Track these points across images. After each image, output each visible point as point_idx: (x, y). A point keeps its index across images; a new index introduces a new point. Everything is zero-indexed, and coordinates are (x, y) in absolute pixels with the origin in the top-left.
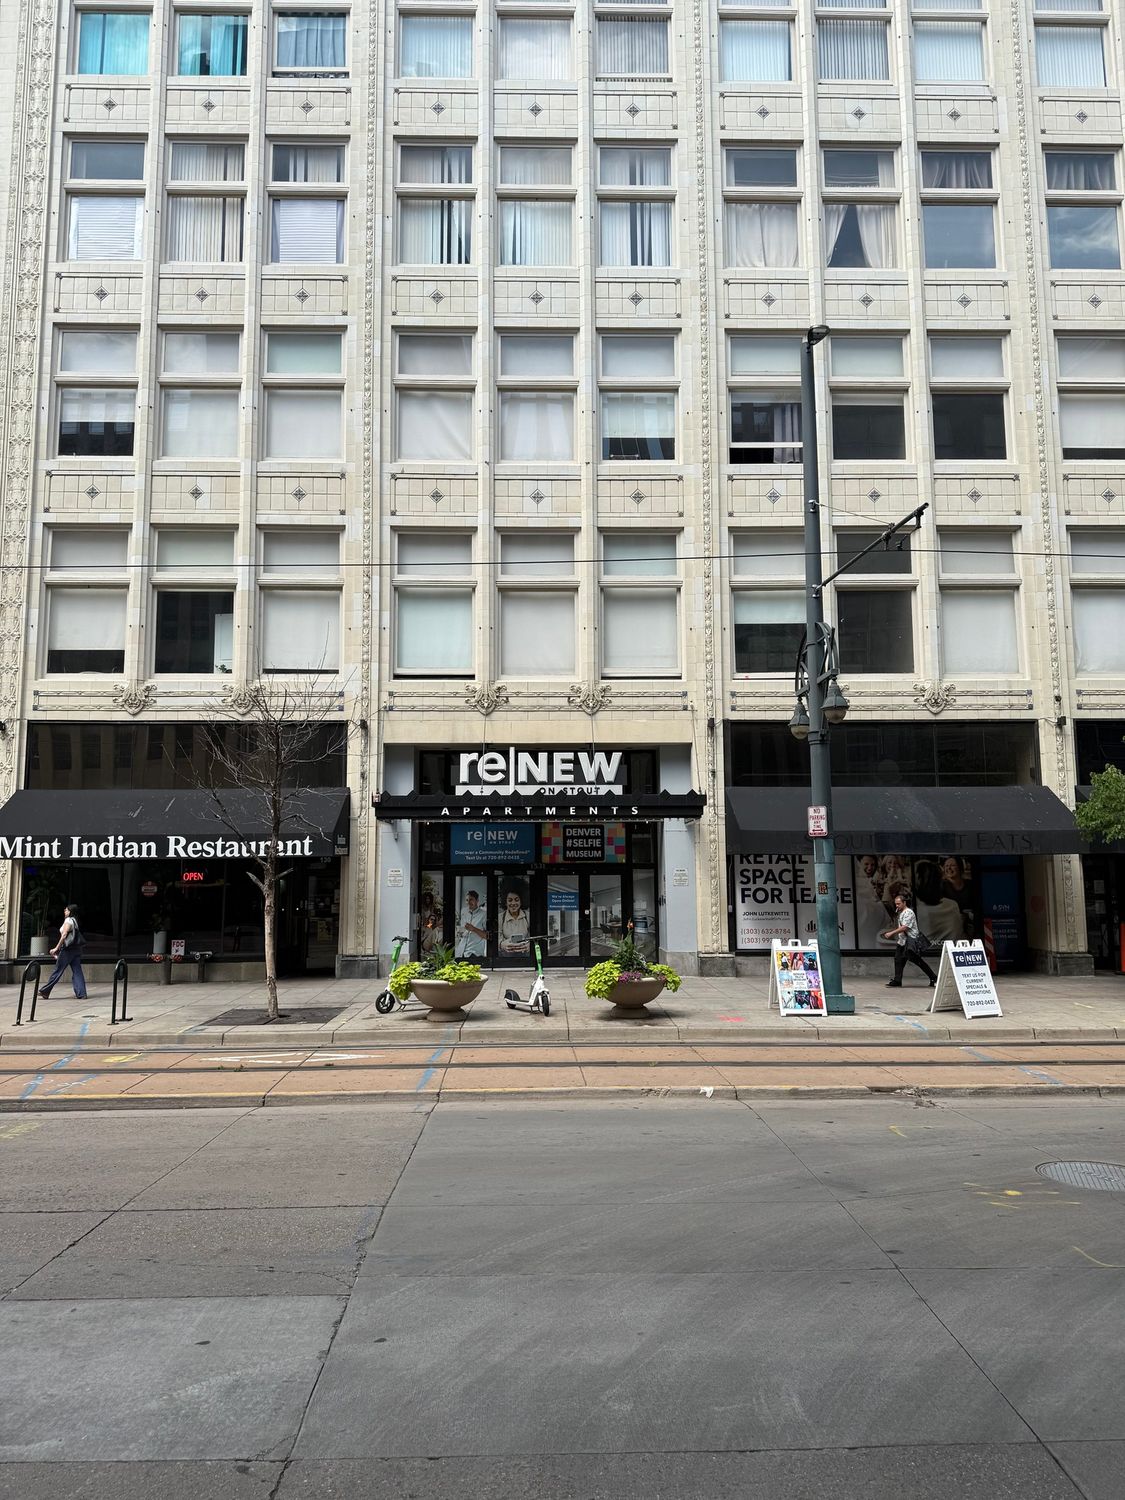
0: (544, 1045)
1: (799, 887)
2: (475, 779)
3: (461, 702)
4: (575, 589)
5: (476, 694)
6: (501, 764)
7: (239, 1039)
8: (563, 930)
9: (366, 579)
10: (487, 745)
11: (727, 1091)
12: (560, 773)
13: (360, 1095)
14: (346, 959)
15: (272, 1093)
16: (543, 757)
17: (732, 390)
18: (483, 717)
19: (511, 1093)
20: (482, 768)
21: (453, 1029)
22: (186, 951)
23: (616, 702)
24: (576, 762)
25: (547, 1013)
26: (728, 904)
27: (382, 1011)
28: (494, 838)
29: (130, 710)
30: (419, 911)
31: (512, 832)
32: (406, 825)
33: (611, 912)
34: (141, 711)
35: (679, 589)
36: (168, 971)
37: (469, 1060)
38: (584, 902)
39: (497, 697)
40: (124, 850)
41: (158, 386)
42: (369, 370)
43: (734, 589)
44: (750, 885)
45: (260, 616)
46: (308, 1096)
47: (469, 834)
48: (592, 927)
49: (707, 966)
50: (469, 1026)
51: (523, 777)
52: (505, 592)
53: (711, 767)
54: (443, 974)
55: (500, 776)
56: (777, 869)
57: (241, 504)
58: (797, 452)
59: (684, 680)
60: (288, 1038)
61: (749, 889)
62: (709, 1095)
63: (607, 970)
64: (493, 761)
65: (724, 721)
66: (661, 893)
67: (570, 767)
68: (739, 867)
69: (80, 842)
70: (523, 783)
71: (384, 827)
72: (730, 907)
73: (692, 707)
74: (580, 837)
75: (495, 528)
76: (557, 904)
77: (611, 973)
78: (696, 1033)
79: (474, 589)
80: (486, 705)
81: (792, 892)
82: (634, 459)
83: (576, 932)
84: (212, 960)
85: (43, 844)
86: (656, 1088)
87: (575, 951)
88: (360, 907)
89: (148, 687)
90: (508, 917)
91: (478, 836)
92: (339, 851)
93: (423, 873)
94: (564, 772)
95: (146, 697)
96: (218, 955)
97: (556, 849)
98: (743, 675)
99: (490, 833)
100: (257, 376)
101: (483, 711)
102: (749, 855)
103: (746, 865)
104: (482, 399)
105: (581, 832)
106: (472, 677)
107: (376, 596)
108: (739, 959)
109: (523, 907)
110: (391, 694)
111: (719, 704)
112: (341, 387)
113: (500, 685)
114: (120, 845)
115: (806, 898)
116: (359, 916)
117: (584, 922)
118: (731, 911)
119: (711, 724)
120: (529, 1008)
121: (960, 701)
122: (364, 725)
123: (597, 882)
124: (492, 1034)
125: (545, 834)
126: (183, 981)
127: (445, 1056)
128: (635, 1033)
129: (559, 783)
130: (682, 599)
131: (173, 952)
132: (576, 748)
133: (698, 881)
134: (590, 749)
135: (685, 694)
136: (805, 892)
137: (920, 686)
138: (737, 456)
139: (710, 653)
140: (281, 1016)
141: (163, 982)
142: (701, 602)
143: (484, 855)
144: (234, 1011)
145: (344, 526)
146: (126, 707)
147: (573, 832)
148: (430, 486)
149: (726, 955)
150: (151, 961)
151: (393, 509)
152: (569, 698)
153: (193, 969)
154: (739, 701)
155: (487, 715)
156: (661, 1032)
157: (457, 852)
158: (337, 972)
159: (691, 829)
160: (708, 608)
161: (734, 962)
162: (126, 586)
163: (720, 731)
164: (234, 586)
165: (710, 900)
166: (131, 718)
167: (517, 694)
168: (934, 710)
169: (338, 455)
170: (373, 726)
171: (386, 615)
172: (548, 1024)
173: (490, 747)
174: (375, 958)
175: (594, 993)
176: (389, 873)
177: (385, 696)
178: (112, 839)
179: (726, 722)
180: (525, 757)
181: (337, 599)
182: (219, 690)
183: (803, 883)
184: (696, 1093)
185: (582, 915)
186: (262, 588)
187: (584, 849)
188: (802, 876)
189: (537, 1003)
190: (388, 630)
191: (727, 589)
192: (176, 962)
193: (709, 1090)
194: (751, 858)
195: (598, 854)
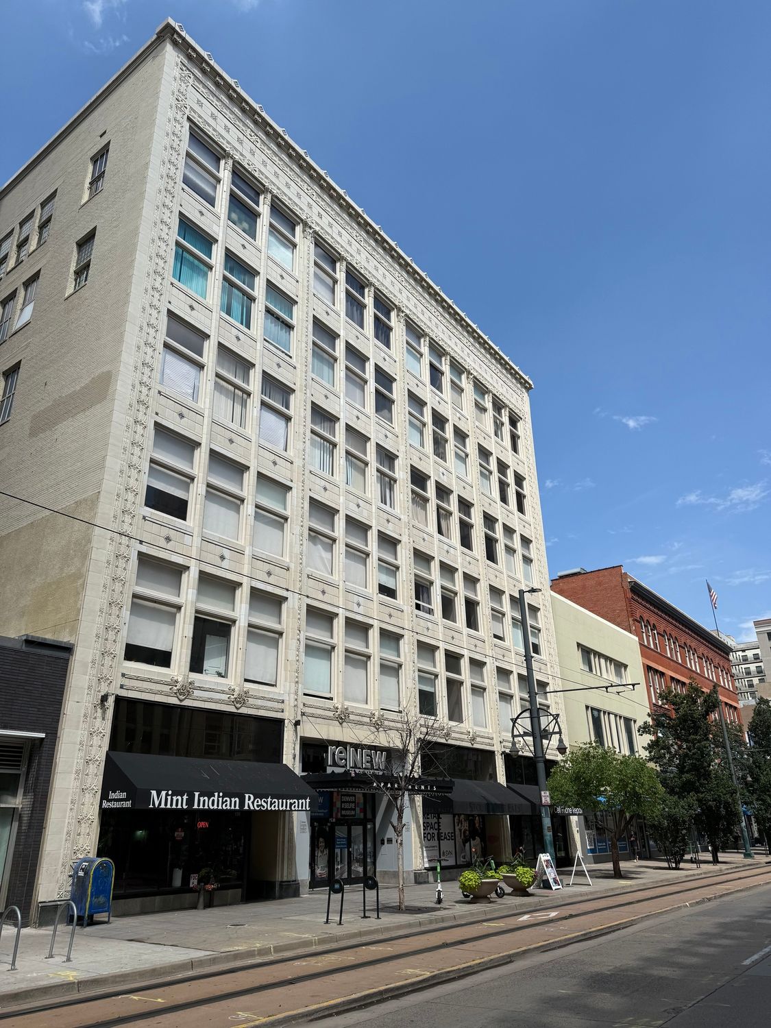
2: (334, 763)
3: (331, 714)
4: (370, 657)
5: (338, 711)
6: (344, 754)
8: (341, 862)
9: (298, 632)
10: (341, 742)
17: (415, 575)
18: (340, 725)
20: (337, 756)
23: (384, 723)
24: (371, 756)
29: (180, 697)
34: (186, 698)
35: (401, 667)
39: (346, 713)
40: (223, 803)
41: (207, 484)
42: (303, 516)
51: (352, 763)
52: (349, 654)
55: (343, 763)
56: (433, 822)
61: (425, 833)
64: (341, 752)
65: (420, 739)
67: (369, 758)
69: (199, 796)
73: (410, 730)
75: (347, 617)
76: (339, 845)
79: (334, 648)
80: (343, 717)
81: (438, 834)
82: (387, 596)
83: (346, 863)
85: (178, 797)
88: (290, 847)
89: (191, 681)
90: (319, 854)
94: (366, 762)
95: (190, 689)
97: (338, 809)
100: (253, 498)
101: (340, 721)
103: (424, 820)
104: (340, 547)
105: (347, 799)
106: (331, 699)
107: (302, 643)
109: (326, 848)
110: (304, 705)
111: (418, 730)
112: (286, 519)
113: (347, 707)
114: (220, 799)
116: (290, 853)
119: (416, 741)
121: (477, 739)
122: (298, 723)
125: (334, 798)
130: (403, 672)
132: (370, 748)
134: (375, 749)
135: (407, 722)
137: (464, 730)
138: (417, 607)
142: (412, 675)
145: (285, 597)
146: (178, 694)
147: (344, 798)
148: (321, 586)
151: (308, 594)
152: (370, 718)
154: (422, 729)
155: (342, 724)
158: (277, 894)
160: (414, 679)
161: (427, 875)
162: (179, 608)
164: (234, 622)
165: (418, 840)
166: (179, 703)
167: (350, 713)
168: (472, 743)
169: (286, 557)
171: (304, 655)
174: (297, 882)
177: (302, 706)
178: (216, 794)
181: (279, 640)
183: (441, 829)
187: (348, 809)
188: (440, 826)
191: (418, 671)
194: (426, 816)
195: (353, 813)
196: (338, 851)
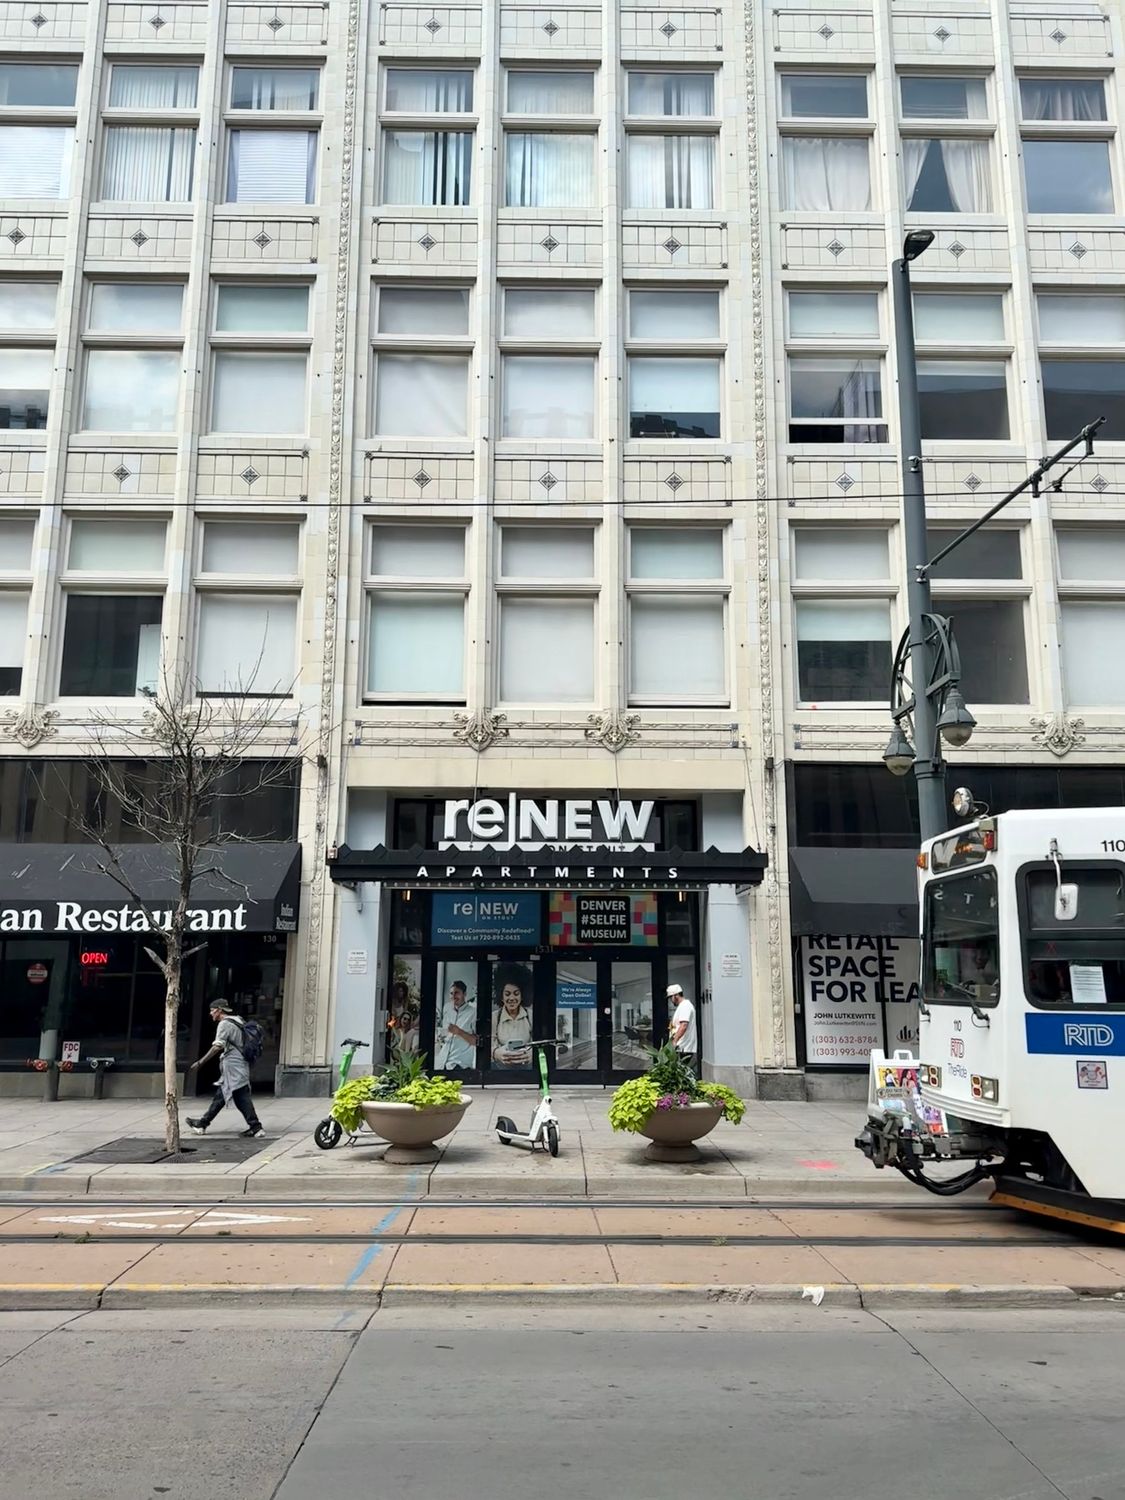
0: (552, 1204)
1: (888, 980)
2: (463, 832)
3: (448, 734)
4: (595, 595)
5: (467, 725)
6: (498, 814)
7: (113, 1185)
8: (576, 1035)
9: (331, 579)
10: (481, 790)
11: (846, 1294)
12: (574, 826)
13: (256, 1293)
14: (289, 1070)
15: (115, 1287)
16: (552, 805)
17: (791, 355)
18: (475, 754)
19: (497, 1294)
20: (473, 819)
21: (420, 1174)
22: (82, 1057)
23: (646, 736)
24: (595, 812)
25: (555, 1152)
26: (795, 1002)
27: (323, 1146)
28: (489, 912)
29: (25, 742)
30: (389, 1008)
31: (510, 905)
32: (373, 890)
33: (639, 1011)
34: (38, 743)
35: (726, 597)
36: (55, 1083)
37: (436, 1229)
38: (604, 995)
39: (494, 728)
41: (81, 346)
42: (341, 328)
43: (796, 597)
44: (823, 977)
45: (195, 625)
46: (170, 1293)
47: (456, 906)
48: (614, 1031)
49: (768, 1086)
50: (443, 1171)
51: (526, 832)
52: (506, 598)
53: (769, 821)
54: (406, 1094)
55: (496, 830)
56: (858, 955)
57: (177, 487)
58: (873, 429)
59: (733, 709)
60: (180, 1184)
61: (822, 983)
62: (817, 1300)
63: (640, 1091)
64: (487, 811)
65: (785, 762)
66: (705, 986)
67: (587, 818)
68: (807, 953)
70: (526, 840)
71: (345, 894)
72: (798, 1006)
73: (744, 743)
74: (598, 912)
75: (494, 519)
76: (567, 999)
77: (647, 1095)
78: (770, 1186)
79: (467, 595)
80: (479, 738)
81: (879, 987)
82: (670, 437)
83: (594, 1037)
84: (114, 1069)
86: (730, 1288)
87: (591, 1064)
88: (309, 1001)
89: (48, 713)
90: (505, 1016)
91: (467, 909)
92: (281, 925)
93: (396, 957)
94: (579, 826)
95: (45, 725)
96: (122, 1062)
97: (568, 927)
98: (810, 705)
99: (483, 905)
100: (203, 334)
101: (476, 746)
102: (821, 937)
103: (816, 951)
104: (481, 362)
105: (600, 905)
106: (463, 704)
107: (343, 601)
108: (811, 1077)
109: (524, 1004)
110: (358, 724)
111: (779, 741)
112: (306, 348)
113: (498, 714)
115: (897, 996)
116: (308, 1012)
117: (604, 1025)
118: (798, 1011)
119: (770, 766)
120: (530, 1144)
121: (1091, 740)
122: (322, 763)
123: (621, 971)
124: (475, 1183)
125: (555, 904)
126: (74, 1096)
127: (399, 1221)
128: (681, 1185)
129: (571, 840)
130: (731, 609)
131: (65, 1058)
132: (594, 795)
133: (755, 971)
134: (613, 796)
135: (735, 727)
136: (897, 988)
137: (1039, 720)
138: (798, 434)
139: (767, 675)
140: (184, 1150)
141: (46, 1096)
142: (755, 612)
143: (476, 934)
144: (124, 1141)
145: (306, 515)
146: (20, 738)
147: (590, 905)
148: (414, 467)
149: (793, 1072)
150: (32, 1069)
151: (367, 494)
152: (586, 730)
153: (88, 1080)
154: (805, 737)
155: (481, 751)
156: (719, 1185)
157: (440, 930)
158: (277, 1088)
159: (745, 902)
160: (764, 619)
161: (803, 1082)
162: (28, 587)
163: (780, 773)
164: (164, 588)
165: (769, 997)
166: (25, 752)
167: (520, 726)
168: (1059, 750)
169: (301, 431)
170: (335, 764)
171: (355, 625)
172: (558, 1169)
173: (483, 793)
174: (327, 1070)
175: (623, 1125)
176: (350, 955)
177: (350, 727)
179: (788, 764)
180: (529, 807)
181: (294, 605)
182: (139, 716)
183: (893, 975)
184: (796, 1298)
185: (601, 1014)
186: (199, 590)
187: (603, 927)
188: (892, 967)
189: (540, 1138)
190: (356, 644)
191: (788, 597)
192: (65, 1071)
193: (817, 1291)
194: (824, 941)
195: (622, 934)
196: (564, 1013)
